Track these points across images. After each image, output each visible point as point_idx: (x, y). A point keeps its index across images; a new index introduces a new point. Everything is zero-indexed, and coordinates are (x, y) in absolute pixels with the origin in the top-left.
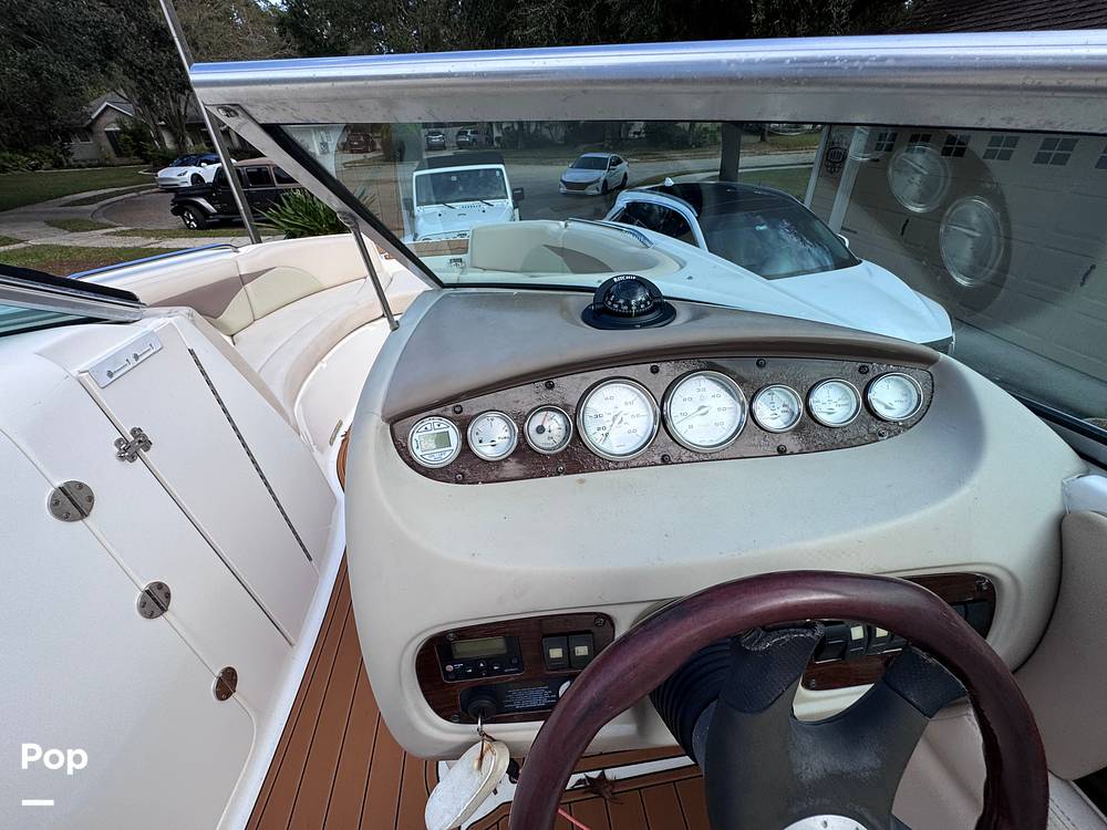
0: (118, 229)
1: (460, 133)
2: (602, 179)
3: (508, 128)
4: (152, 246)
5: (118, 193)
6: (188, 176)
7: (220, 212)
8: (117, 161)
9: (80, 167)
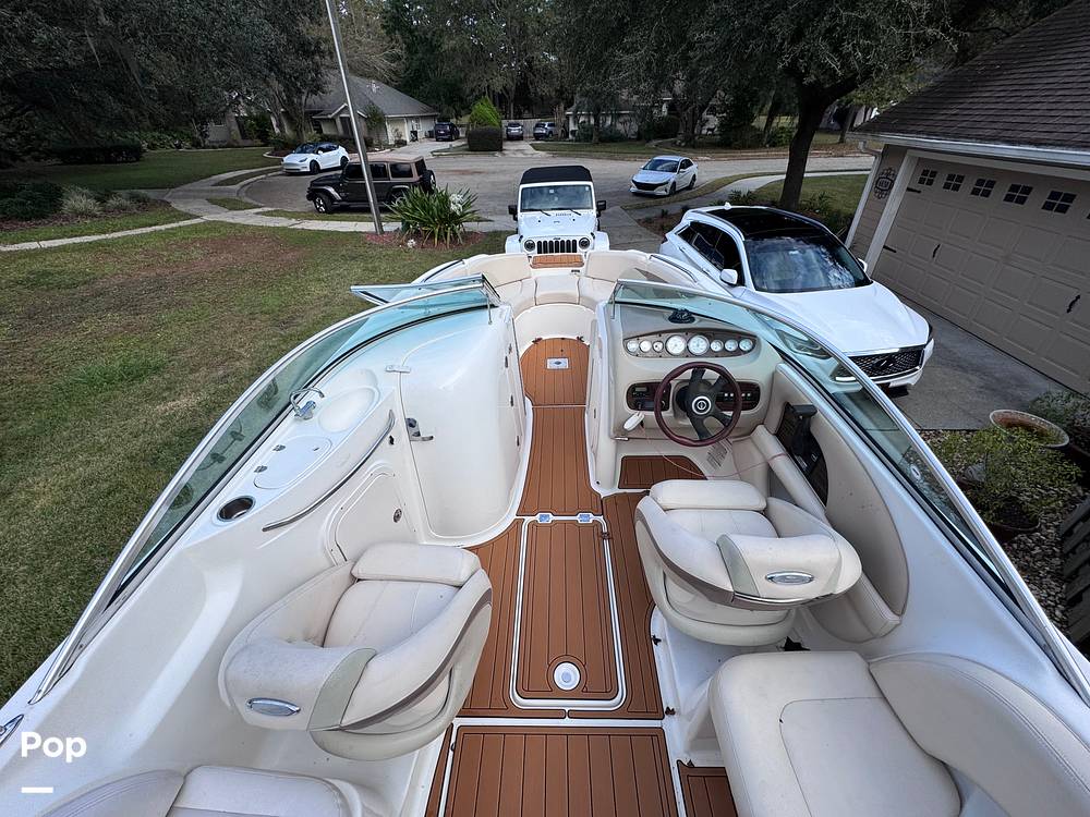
0: (266, 209)
1: (537, 126)
2: (672, 180)
3: (584, 122)
4: (296, 226)
5: (253, 175)
6: (307, 163)
7: (344, 199)
8: (242, 142)
9: (214, 147)
